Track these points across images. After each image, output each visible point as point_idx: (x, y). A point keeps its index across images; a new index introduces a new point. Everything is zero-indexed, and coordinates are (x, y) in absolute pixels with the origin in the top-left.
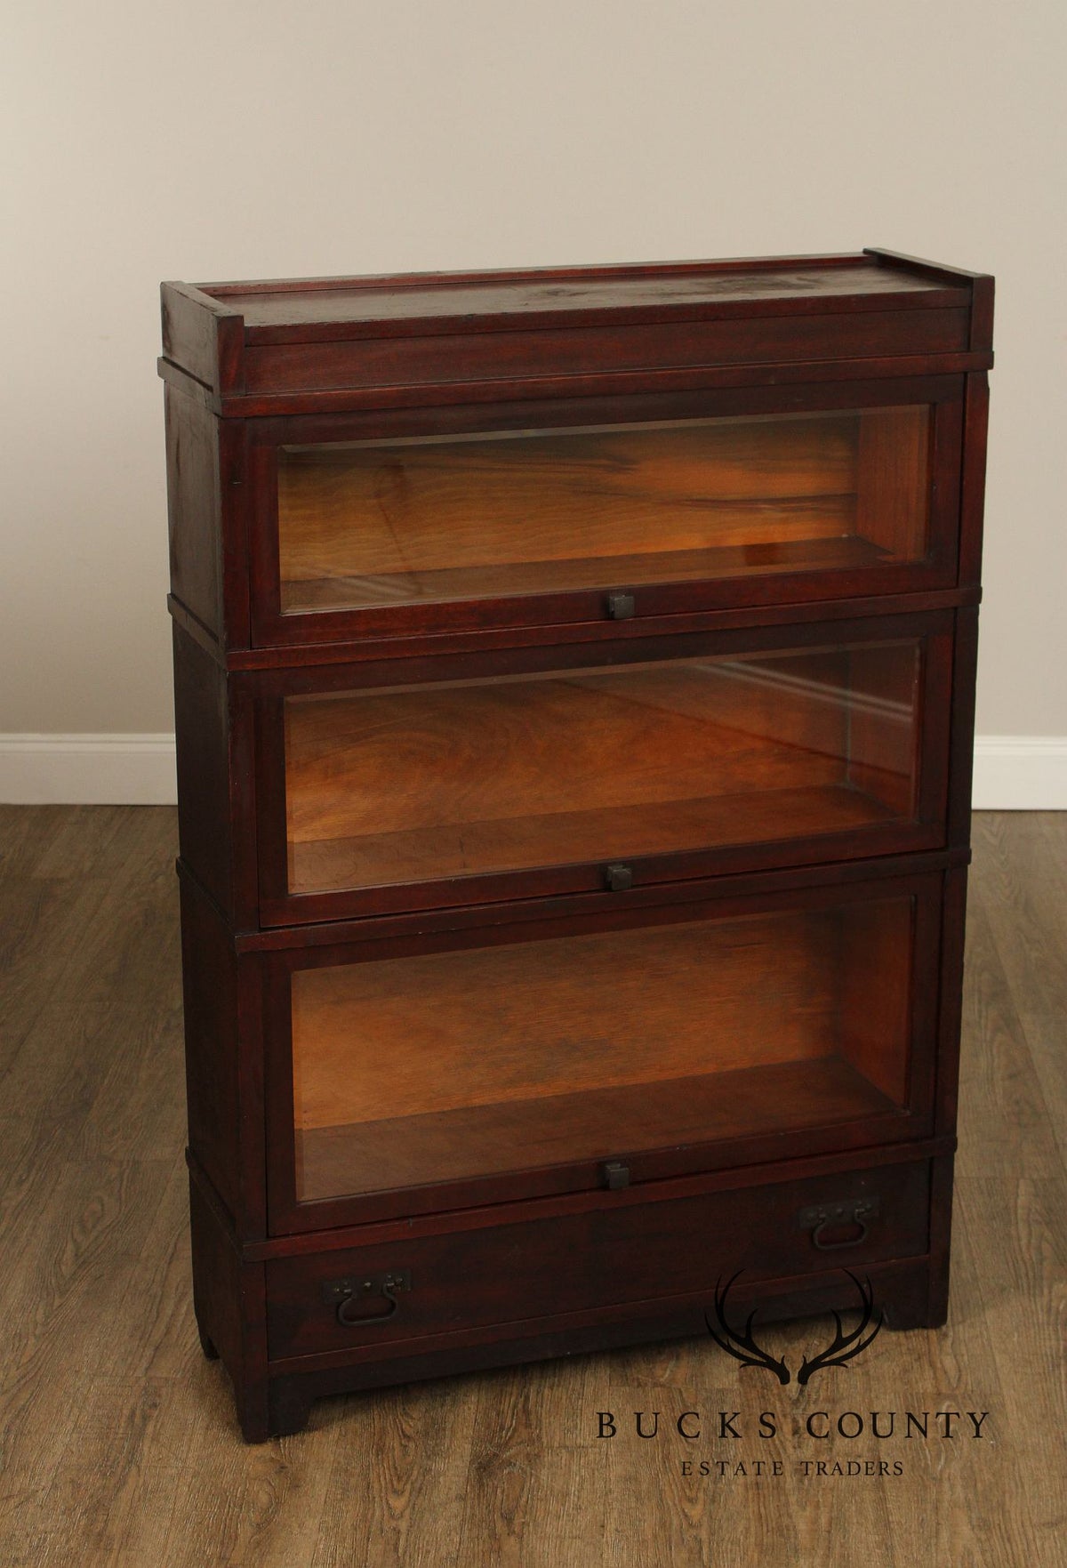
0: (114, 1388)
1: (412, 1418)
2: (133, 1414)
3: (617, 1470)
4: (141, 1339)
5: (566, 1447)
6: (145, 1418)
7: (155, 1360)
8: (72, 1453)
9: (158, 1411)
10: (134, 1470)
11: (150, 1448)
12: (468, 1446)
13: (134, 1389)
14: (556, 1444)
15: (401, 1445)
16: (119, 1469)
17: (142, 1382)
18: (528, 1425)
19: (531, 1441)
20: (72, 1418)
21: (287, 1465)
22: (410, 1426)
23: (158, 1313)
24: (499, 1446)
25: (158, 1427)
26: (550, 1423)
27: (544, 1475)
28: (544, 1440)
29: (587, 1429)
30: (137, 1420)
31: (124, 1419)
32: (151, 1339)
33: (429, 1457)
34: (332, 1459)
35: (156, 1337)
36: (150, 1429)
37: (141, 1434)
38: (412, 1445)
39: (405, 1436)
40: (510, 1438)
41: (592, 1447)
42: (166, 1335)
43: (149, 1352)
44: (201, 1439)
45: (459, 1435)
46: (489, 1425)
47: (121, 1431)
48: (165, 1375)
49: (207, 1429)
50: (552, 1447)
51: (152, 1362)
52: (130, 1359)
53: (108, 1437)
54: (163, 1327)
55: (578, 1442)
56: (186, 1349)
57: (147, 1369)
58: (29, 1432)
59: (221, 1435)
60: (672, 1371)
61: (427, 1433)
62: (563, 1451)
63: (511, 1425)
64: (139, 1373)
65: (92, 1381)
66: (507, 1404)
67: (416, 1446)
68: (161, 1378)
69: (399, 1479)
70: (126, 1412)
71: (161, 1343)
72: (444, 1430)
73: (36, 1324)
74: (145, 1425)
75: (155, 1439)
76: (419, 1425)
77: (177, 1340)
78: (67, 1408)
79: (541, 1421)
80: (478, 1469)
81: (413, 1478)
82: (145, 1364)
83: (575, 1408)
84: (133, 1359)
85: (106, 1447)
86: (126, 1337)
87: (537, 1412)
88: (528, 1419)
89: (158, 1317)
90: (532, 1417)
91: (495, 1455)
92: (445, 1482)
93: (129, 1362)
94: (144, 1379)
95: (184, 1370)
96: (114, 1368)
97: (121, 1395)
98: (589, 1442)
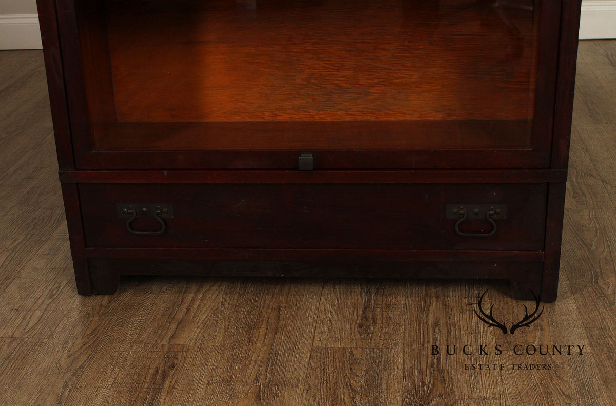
0: (146, 353)
1: (357, 375)
2: (157, 371)
4: (169, 317)
5: (473, 399)
6: (165, 376)
7: (177, 332)
8: (108, 403)
9: (174, 370)
11: (165, 399)
12: (400, 399)
13: (160, 353)
14: (466, 397)
15: (350, 398)
17: (166, 348)
18: (443, 381)
19: (446, 394)
20: (113, 376)
22: (356, 382)
24: (423, 398)
25: (173, 383)
26: (458, 379)
28: (456, 393)
29: (487, 384)
30: (159, 378)
31: (149, 376)
32: (176, 317)
35: (180, 316)
36: (167, 383)
37: (158, 389)
38: (358, 397)
39: (353, 390)
40: (430, 392)
42: (186, 314)
43: (174, 326)
44: (203, 391)
45: (392, 389)
46: (414, 381)
47: (146, 386)
48: (182, 343)
49: (208, 384)
50: (463, 399)
51: (174, 333)
52: (160, 331)
53: (135, 392)
54: (184, 309)
55: (482, 395)
56: (199, 324)
57: (172, 338)
58: (81, 386)
59: (218, 389)
60: (539, 338)
61: (369, 388)
62: (472, 402)
63: (430, 382)
64: (165, 341)
65: (132, 347)
66: (425, 364)
67: (361, 398)
68: (180, 345)
70: (152, 371)
71: (182, 319)
72: (381, 385)
73: (101, 307)
74: (164, 381)
75: (170, 392)
76: (363, 381)
77: (193, 318)
78: (111, 368)
79: (451, 378)
82: (169, 335)
84: (162, 332)
85: (133, 399)
86: (159, 316)
87: (447, 370)
88: (441, 375)
89: (182, 303)
90: (445, 374)
93: (158, 333)
94: (168, 345)
95: (196, 340)
96: (148, 338)
97: (150, 358)
98: (490, 395)
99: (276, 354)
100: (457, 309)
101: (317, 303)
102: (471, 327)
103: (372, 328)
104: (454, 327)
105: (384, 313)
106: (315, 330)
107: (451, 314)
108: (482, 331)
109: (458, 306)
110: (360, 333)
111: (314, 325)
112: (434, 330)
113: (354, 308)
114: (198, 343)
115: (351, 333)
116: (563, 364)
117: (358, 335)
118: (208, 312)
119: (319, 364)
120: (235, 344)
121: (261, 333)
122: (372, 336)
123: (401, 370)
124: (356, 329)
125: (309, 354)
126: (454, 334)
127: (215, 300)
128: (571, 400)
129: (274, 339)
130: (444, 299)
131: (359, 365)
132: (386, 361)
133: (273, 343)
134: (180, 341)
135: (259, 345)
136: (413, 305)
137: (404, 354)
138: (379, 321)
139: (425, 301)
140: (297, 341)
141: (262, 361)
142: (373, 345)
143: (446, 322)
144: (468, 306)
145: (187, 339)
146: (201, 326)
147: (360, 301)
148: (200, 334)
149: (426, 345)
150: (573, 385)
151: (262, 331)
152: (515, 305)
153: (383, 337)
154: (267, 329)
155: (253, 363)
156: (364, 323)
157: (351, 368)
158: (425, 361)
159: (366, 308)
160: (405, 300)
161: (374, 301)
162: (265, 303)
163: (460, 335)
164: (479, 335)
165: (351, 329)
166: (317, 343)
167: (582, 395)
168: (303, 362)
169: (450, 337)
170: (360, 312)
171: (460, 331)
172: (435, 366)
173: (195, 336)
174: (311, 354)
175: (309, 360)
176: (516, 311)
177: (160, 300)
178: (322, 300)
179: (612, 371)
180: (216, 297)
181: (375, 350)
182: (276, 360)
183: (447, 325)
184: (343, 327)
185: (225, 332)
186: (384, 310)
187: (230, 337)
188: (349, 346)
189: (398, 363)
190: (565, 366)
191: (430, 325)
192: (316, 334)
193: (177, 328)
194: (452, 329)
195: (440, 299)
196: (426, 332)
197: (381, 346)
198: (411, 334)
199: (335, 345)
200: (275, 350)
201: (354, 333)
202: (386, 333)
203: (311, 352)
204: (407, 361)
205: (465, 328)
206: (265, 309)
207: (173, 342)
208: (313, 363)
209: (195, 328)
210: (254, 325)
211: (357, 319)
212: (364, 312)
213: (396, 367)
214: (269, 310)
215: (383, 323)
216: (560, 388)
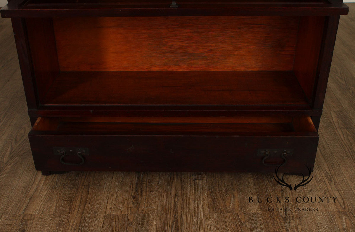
0: (9, 221)
4: (25, 194)
7: (29, 205)
13: (17, 221)
17: (21, 218)
32: (29, 193)
35: (32, 193)
42: (35, 191)
43: (27, 200)
48: (31, 213)
51: (27, 206)
52: (19, 204)
54: (35, 187)
56: (42, 198)
57: (24, 210)
64: (21, 213)
68: (29, 215)
71: (33, 195)
77: (39, 194)
82: (24, 207)
83: (197, 226)
86: (20, 193)
89: (34, 182)
93: (18, 206)
95: (39, 210)
96: (11, 210)
97: (11, 225)
99: (84, 220)
100: (188, 184)
101: (110, 181)
102: (195, 197)
103: (140, 199)
104: (186, 197)
105: (147, 187)
106: (108, 201)
107: (184, 187)
108: (201, 199)
109: (188, 181)
110: (133, 203)
111: (108, 197)
112: (175, 199)
113: (131, 184)
114: (40, 213)
115: (128, 203)
116: (245, 222)
117: (132, 204)
118: (48, 189)
119: (108, 227)
120: (61, 213)
121: (77, 204)
122: (140, 205)
123: (155, 229)
124: (131, 200)
125: (103, 220)
126: (186, 202)
127: (53, 180)
129: (84, 209)
130: (181, 176)
131: (131, 227)
132: (147, 224)
133: (83, 212)
134: (30, 212)
135: (75, 213)
136: (164, 181)
137: (157, 218)
138: (144, 194)
139: (170, 178)
140: (97, 209)
141: (76, 226)
142: (140, 211)
143: (182, 193)
144: (194, 181)
145: (34, 210)
146: (43, 200)
147: (134, 179)
148: (42, 206)
149: (170, 211)
151: (78, 202)
152: (219, 179)
153: (146, 205)
154: (81, 201)
155: (70, 227)
156: (136, 195)
157: (126, 230)
158: (169, 223)
159: (137, 184)
160: (159, 178)
161: (142, 179)
162: (81, 182)
163: (189, 202)
164: (200, 202)
165: (128, 200)
166: (108, 211)
168: (100, 226)
169: (184, 204)
170: (134, 187)
171: (189, 200)
172: (174, 226)
173: (39, 208)
174: (104, 219)
175: (103, 224)
176: (220, 184)
177: (22, 181)
178: (113, 179)
179: (272, 226)
180: (54, 178)
181: (141, 215)
182: (84, 225)
183: (182, 196)
184: (124, 198)
185: (57, 204)
186: (147, 185)
187: (59, 208)
188: (127, 213)
189: (153, 225)
190: (246, 224)
191: (173, 196)
192: (108, 204)
193: (29, 201)
194: (185, 198)
195: (179, 177)
196: (170, 201)
197: (144, 212)
198: (162, 203)
199: (119, 212)
200: (84, 217)
201: (130, 203)
202: (147, 202)
203: (104, 218)
204: (159, 223)
205: (192, 197)
206: (81, 186)
207: (26, 212)
208: (105, 225)
209: (40, 201)
210: (74, 199)
211: (132, 192)
212: (136, 187)
213: (152, 228)
214: (83, 187)
215: (146, 195)
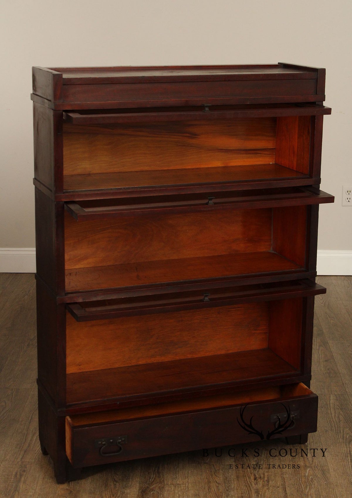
0: (10, 465)
1: (117, 475)
2: (16, 473)
3: (192, 492)
4: (19, 448)
5: (173, 484)
6: (21, 476)
9: (25, 473)
10: (17, 493)
11: (23, 485)
12: (138, 485)
13: (17, 465)
14: (169, 484)
15: (114, 484)
16: (11, 493)
17: (20, 463)
18: (159, 477)
19: (160, 482)
21: (72, 491)
22: (117, 477)
23: (26, 440)
24: (149, 484)
25: (26, 478)
26: (167, 476)
27: (166, 494)
28: (165, 482)
29: (180, 478)
30: (18, 476)
31: (13, 476)
32: (23, 448)
33: (124, 488)
34: (89, 489)
35: (25, 447)
36: (23, 479)
37: (19, 481)
38: (117, 484)
39: (115, 481)
40: (153, 482)
41: (182, 484)
42: (28, 447)
43: (22, 453)
44: (41, 482)
45: (135, 480)
46: (145, 477)
47: (12, 480)
48: (28, 461)
49: (43, 479)
50: (168, 484)
51: (23, 456)
52: (15, 455)
53: (7, 482)
54: (27, 444)
56: (36, 452)
59: (49, 481)
60: (210, 459)
61: (123, 480)
62: (172, 486)
63: (153, 477)
64: (19, 460)
66: (151, 469)
67: (119, 484)
69: (113, 496)
70: (14, 473)
71: (27, 449)
72: (129, 479)
74: (21, 478)
75: (25, 482)
76: (120, 477)
77: (32, 449)
79: (164, 476)
80: (141, 492)
81: (118, 495)
82: (21, 457)
83: (176, 471)
84: (17, 455)
85: (7, 486)
86: (14, 448)
88: (159, 475)
90: (161, 474)
91: (148, 487)
92: (130, 496)
94: (20, 462)
95: (35, 459)
96: (10, 458)
97: (12, 467)
98: (181, 483)
128: (219, 485)
145: (30, 459)
148: (37, 457)
150: (221, 479)
167: (225, 483)
177: (13, 440)
193: (24, 453)
207: (23, 460)
216: (215, 480)
